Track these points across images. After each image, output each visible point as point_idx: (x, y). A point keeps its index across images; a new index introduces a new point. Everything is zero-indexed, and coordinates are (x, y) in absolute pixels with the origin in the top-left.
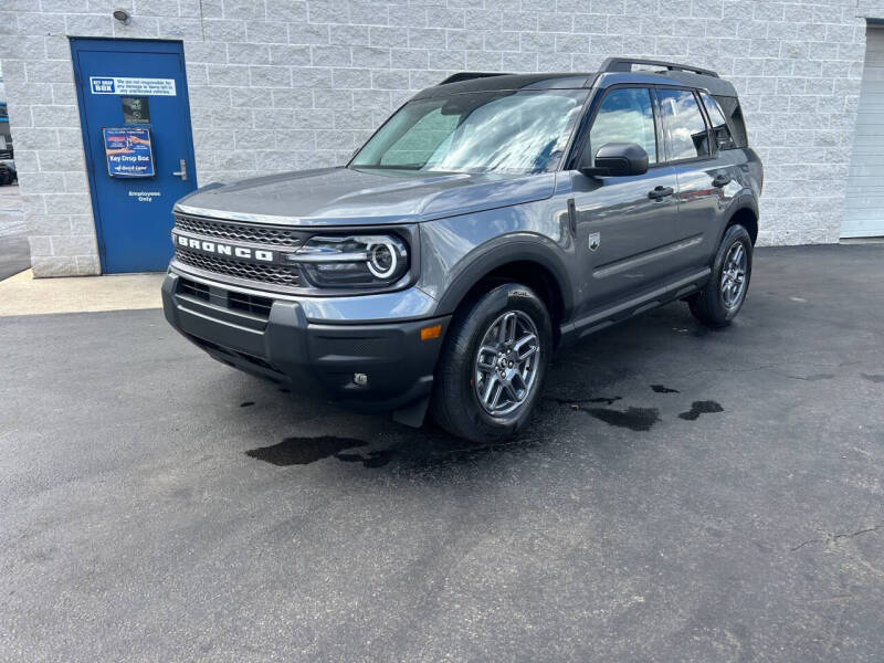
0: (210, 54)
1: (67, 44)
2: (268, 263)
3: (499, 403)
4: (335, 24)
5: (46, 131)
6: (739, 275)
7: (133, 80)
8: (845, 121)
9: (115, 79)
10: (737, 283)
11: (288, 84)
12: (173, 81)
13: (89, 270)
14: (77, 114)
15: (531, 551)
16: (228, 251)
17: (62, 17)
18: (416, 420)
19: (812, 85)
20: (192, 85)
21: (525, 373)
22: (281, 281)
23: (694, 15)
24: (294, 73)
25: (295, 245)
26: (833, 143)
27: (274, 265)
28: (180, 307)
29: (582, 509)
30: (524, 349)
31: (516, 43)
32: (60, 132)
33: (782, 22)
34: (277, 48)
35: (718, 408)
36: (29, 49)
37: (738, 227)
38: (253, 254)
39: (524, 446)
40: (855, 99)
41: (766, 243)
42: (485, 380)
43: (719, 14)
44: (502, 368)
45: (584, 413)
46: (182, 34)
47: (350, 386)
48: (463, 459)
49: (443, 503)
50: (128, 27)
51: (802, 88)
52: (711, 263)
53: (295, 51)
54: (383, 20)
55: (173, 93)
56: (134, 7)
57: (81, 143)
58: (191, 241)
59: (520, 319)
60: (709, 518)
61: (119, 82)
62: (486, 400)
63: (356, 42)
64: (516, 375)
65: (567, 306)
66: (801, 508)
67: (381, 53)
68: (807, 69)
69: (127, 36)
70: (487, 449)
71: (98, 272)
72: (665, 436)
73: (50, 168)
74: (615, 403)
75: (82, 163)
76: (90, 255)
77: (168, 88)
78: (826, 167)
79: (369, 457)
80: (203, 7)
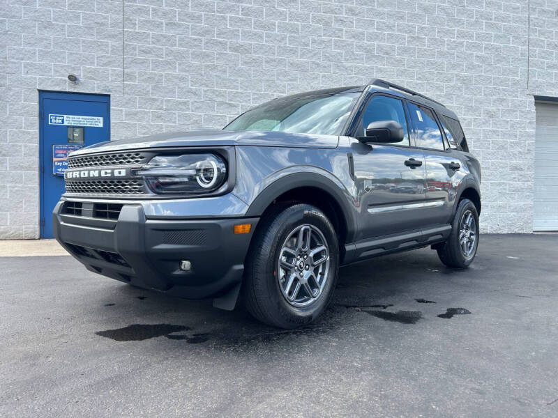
0: (127, 103)
1: (37, 94)
2: (123, 178)
3: (297, 298)
4: (206, 88)
5: (16, 146)
6: (471, 234)
7: (76, 117)
8: (528, 156)
9: (65, 116)
10: (470, 241)
11: (175, 122)
12: (101, 119)
13: (32, 235)
14: (38, 136)
15: (318, 402)
16: (96, 174)
17: (35, 78)
18: (230, 305)
19: (504, 135)
20: (113, 121)
21: (319, 276)
22: (130, 191)
23: (427, 91)
24: (179, 116)
25: (143, 162)
26: (521, 169)
27: (126, 179)
28: (62, 223)
29: (363, 373)
30: (317, 256)
32: (25, 146)
33: (481, 97)
34: (169, 100)
35: (467, 312)
36: (12, 96)
37: (468, 201)
38: (112, 173)
39: (317, 332)
40: (532, 143)
41: (485, 231)
42: (287, 277)
43: (442, 91)
44: (300, 269)
45: (365, 313)
46: (110, 91)
47: (177, 272)
48: (268, 339)
49: (246, 367)
50: (76, 86)
51: (498, 135)
52: (452, 223)
53: (180, 103)
54: (236, 87)
55: (101, 125)
56: (82, 74)
57: (37, 154)
58: (74, 173)
59: (313, 232)
60: (471, 381)
61: (67, 117)
62: (287, 292)
63: (220, 99)
64: (311, 276)
65: (349, 229)
66: (548, 375)
67: (234, 106)
68: (500, 125)
69: (75, 91)
70: (287, 333)
71: (37, 237)
72: (429, 327)
73: (15, 168)
74: (388, 308)
75: (36, 166)
76: (34, 226)
77: (98, 122)
78: (519, 184)
79: (193, 337)
80: (125, 76)
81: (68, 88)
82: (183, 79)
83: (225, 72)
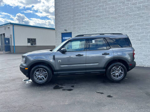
1: (61, 34)
9: (65, 37)
12: (71, 37)
31: (120, 27)
46: (72, 31)
54: (97, 26)
59: (43, 70)
63: (92, 30)
80: (74, 28)
81: (65, 32)
82: (85, 27)
83: (94, 23)
